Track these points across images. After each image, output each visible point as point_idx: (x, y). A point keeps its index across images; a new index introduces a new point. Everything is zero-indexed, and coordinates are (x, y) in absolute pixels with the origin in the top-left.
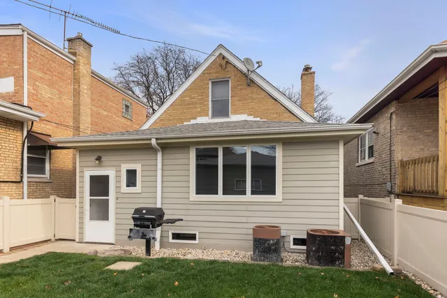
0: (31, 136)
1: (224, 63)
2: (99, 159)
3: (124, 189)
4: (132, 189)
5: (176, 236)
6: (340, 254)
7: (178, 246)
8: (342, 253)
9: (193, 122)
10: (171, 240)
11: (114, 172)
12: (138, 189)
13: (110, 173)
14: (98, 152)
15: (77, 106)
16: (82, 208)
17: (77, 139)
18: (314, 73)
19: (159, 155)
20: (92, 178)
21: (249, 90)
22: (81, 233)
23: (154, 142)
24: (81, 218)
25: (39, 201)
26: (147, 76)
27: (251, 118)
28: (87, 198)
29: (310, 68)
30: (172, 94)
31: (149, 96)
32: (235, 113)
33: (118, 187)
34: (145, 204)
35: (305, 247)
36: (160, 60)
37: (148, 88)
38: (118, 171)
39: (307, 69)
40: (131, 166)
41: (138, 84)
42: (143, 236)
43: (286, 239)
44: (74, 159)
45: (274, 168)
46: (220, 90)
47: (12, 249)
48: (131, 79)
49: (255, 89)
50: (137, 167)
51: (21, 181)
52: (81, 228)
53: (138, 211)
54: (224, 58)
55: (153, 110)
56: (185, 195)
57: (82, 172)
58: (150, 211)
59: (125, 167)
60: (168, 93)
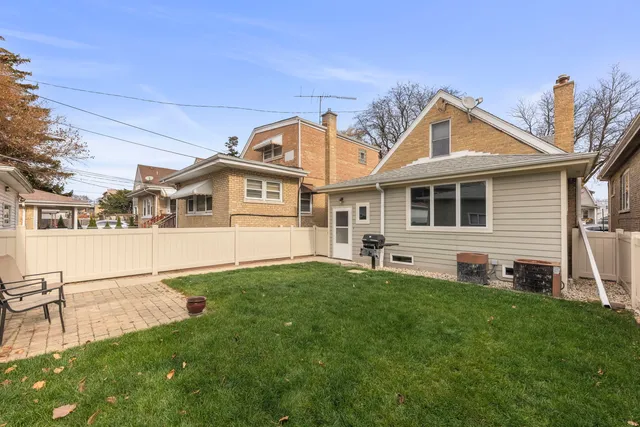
0: (303, 187)
1: (443, 106)
2: (342, 200)
3: (358, 221)
4: (363, 221)
5: (395, 258)
6: (547, 282)
7: (397, 266)
8: (550, 282)
9: (414, 163)
10: (391, 261)
11: (351, 209)
12: (367, 221)
13: (349, 209)
14: (341, 195)
15: (327, 161)
16: (331, 234)
17: (328, 187)
18: (573, 83)
19: (383, 195)
20: (338, 213)
21: (471, 126)
22: (331, 252)
23: (377, 185)
24: (331, 241)
25: (307, 229)
26: (382, 118)
27: (473, 153)
28: (335, 227)
29: (568, 78)
30: (405, 129)
31: (384, 135)
32: (456, 150)
33: (354, 220)
34: (371, 231)
35: (512, 277)
36: (394, 100)
37: (382, 129)
38: (354, 208)
39: (562, 80)
40: (363, 204)
41: (375, 126)
42: (370, 254)
43: (498, 268)
44: (326, 200)
45: (483, 201)
46: (441, 131)
47: (295, 257)
48: (368, 123)
49: (477, 125)
50: (367, 204)
51: (297, 217)
52: (331, 248)
53: (366, 236)
54: (443, 101)
55: (389, 148)
56: (403, 226)
57: (331, 209)
58: (374, 237)
59: (359, 205)
60: (402, 130)
